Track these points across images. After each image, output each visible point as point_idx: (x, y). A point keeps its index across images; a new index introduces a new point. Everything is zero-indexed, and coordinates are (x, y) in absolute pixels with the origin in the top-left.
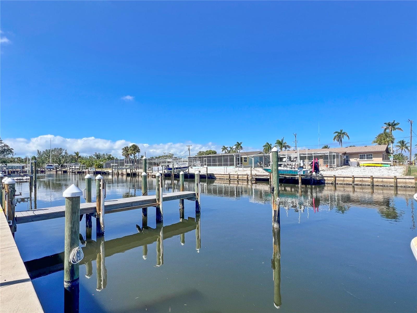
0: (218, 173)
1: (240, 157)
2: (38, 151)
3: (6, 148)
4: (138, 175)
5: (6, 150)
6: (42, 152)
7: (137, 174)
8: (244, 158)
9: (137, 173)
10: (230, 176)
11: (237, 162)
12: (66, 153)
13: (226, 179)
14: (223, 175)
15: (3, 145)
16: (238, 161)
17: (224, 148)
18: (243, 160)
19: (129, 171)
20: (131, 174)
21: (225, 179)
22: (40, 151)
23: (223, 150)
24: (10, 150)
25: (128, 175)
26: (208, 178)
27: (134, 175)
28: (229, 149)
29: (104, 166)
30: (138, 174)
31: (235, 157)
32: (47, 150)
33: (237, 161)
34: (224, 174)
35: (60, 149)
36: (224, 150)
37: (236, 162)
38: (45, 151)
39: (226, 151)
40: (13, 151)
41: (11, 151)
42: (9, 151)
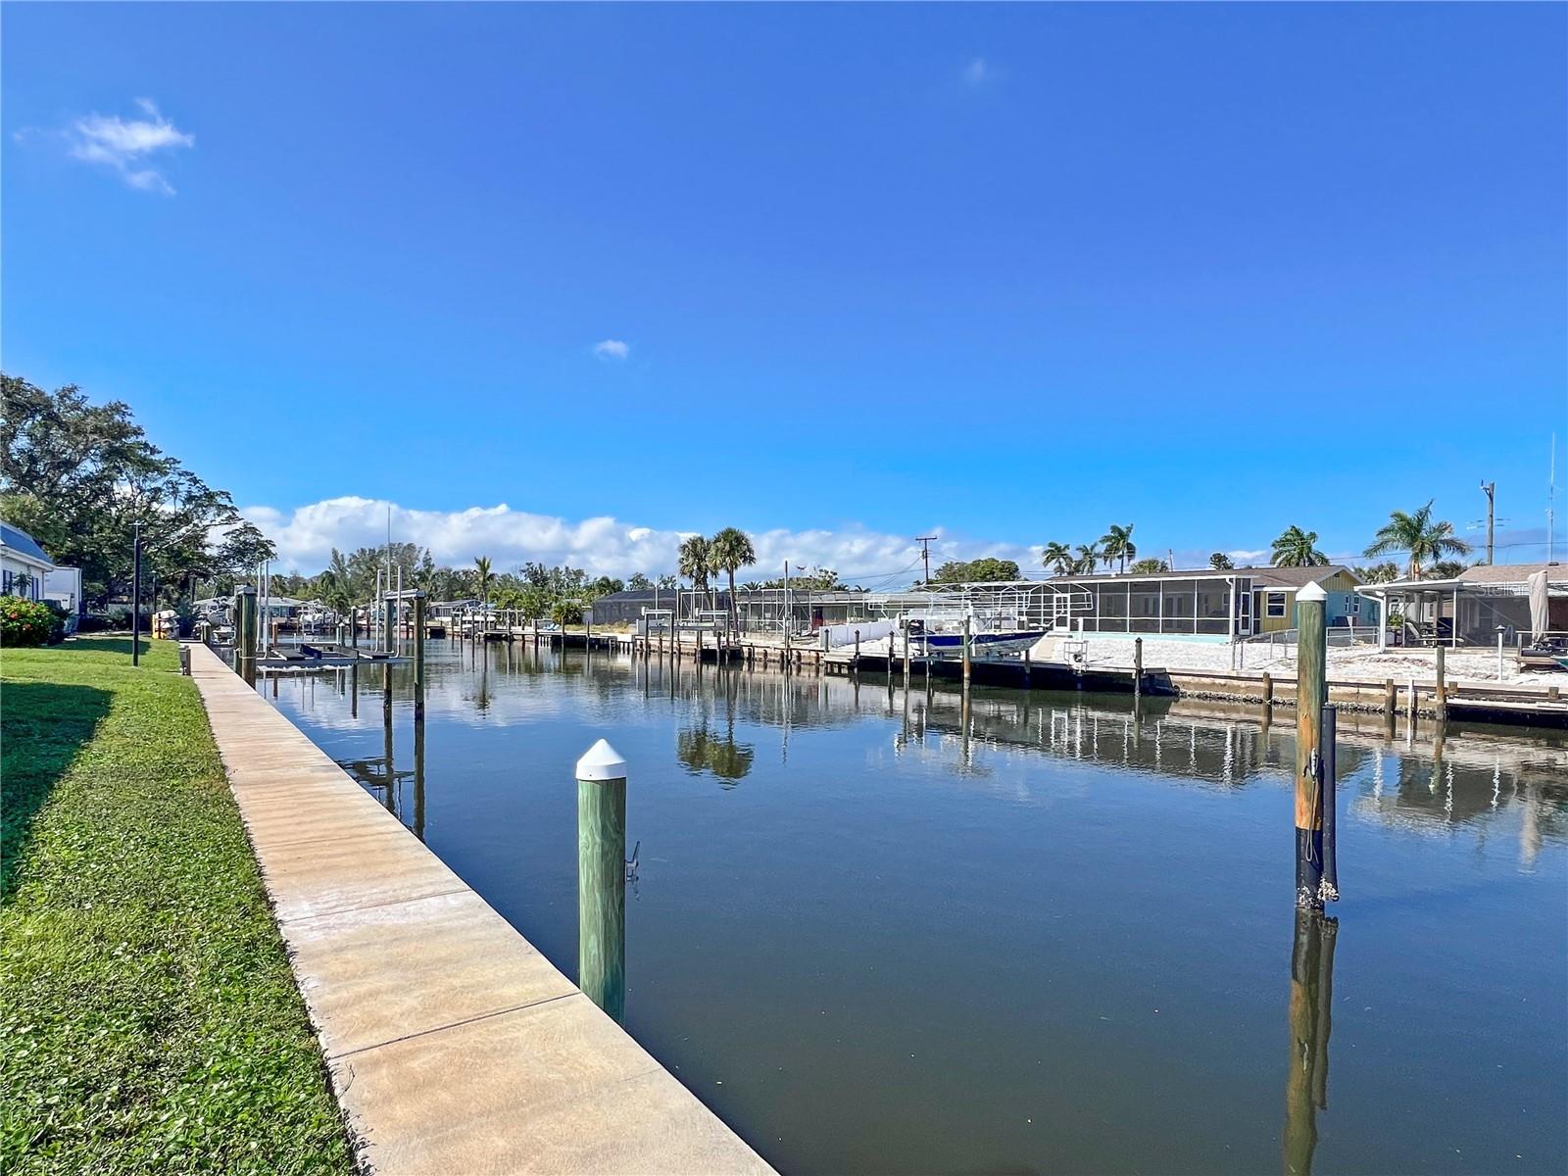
0: (1199, 668)
1: (1253, 590)
2: (335, 553)
3: (250, 538)
4: (749, 659)
5: (252, 544)
6: (347, 557)
7: (746, 655)
8: (1270, 595)
9: (745, 649)
10: (1270, 692)
11: (1241, 615)
12: (427, 561)
13: (1245, 700)
14: (1223, 681)
15: (239, 525)
16: (1246, 611)
17: (1055, 552)
18: (1265, 605)
19: (710, 641)
20: (723, 653)
21: (1235, 700)
22: (342, 555)
23: (1048, 560)
24: (263, 546)
25: (707, 656)
26: (1143, 691)
27: (733, 657)
28: (1077, 556)
29: (588, 616)
30: (750, 653)
31: (1232, 592)
32: (362, 549)
33: (1241, 610)
34: (1234, 674)
35: (409, 545)
36: (1054, 561)
37: (1237, 616)
38: (356, 553)
39: (1063, 565)
40: (271, 549)
41: (268, 553)
42: (262, 550)
